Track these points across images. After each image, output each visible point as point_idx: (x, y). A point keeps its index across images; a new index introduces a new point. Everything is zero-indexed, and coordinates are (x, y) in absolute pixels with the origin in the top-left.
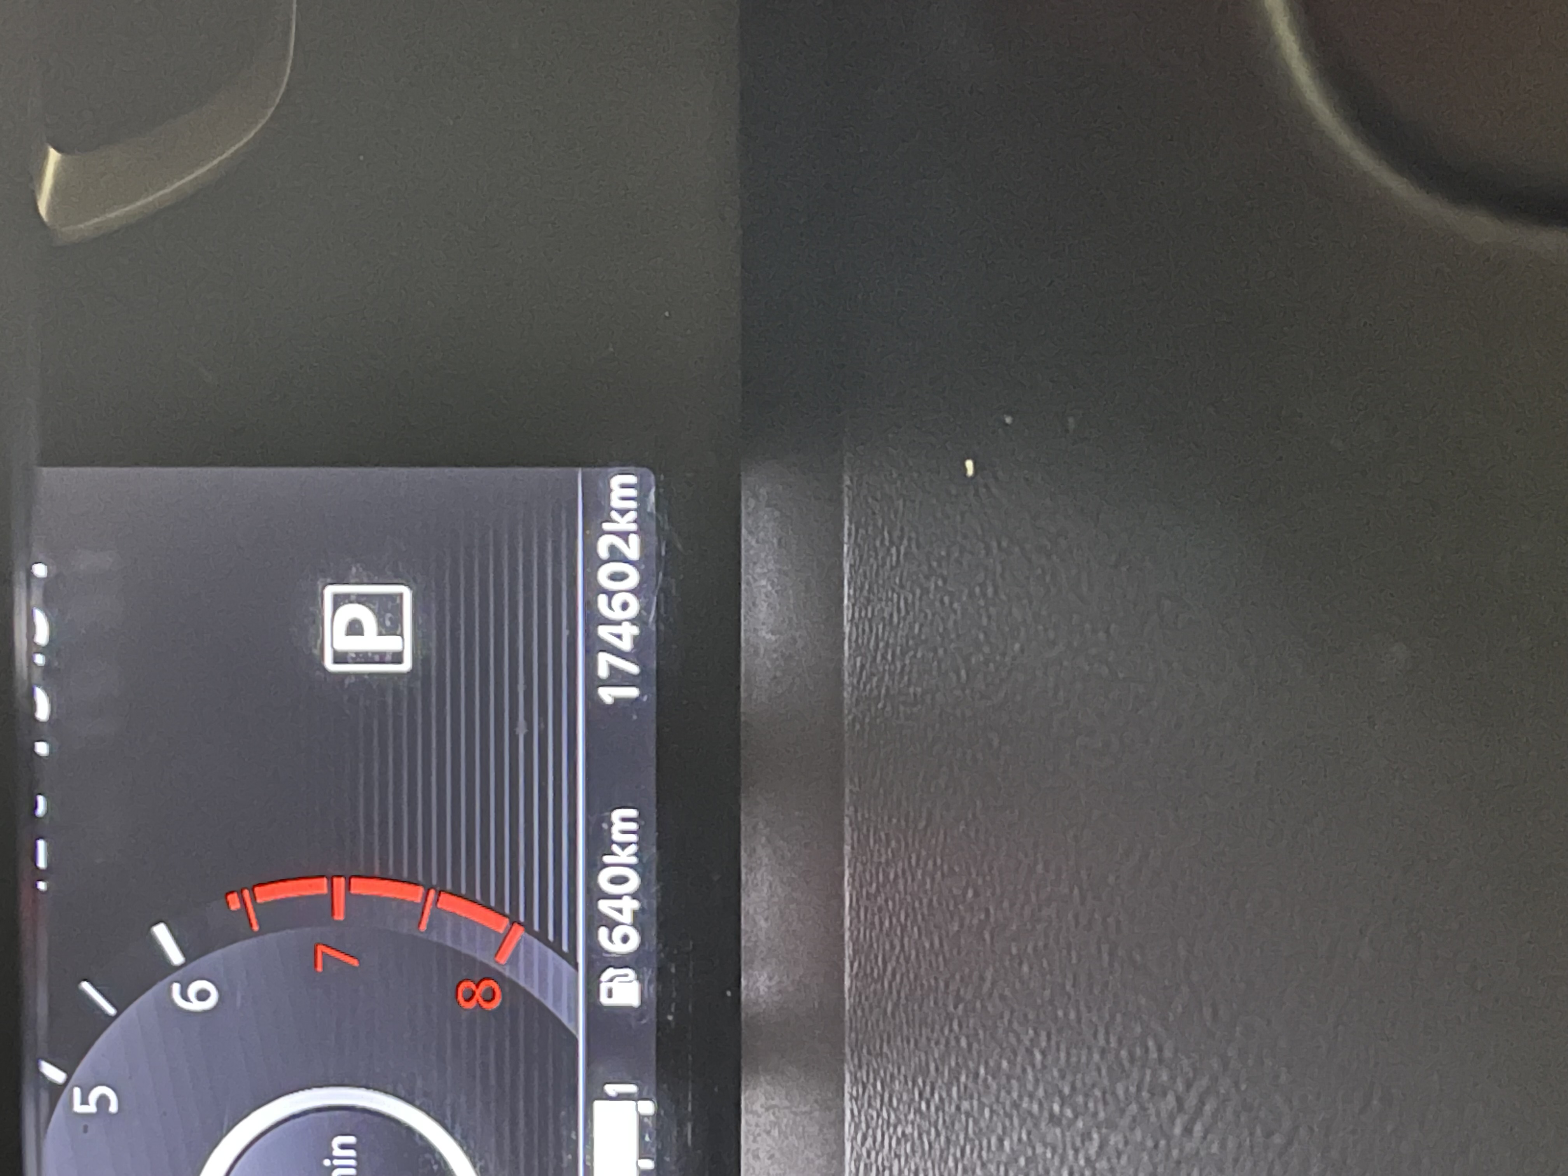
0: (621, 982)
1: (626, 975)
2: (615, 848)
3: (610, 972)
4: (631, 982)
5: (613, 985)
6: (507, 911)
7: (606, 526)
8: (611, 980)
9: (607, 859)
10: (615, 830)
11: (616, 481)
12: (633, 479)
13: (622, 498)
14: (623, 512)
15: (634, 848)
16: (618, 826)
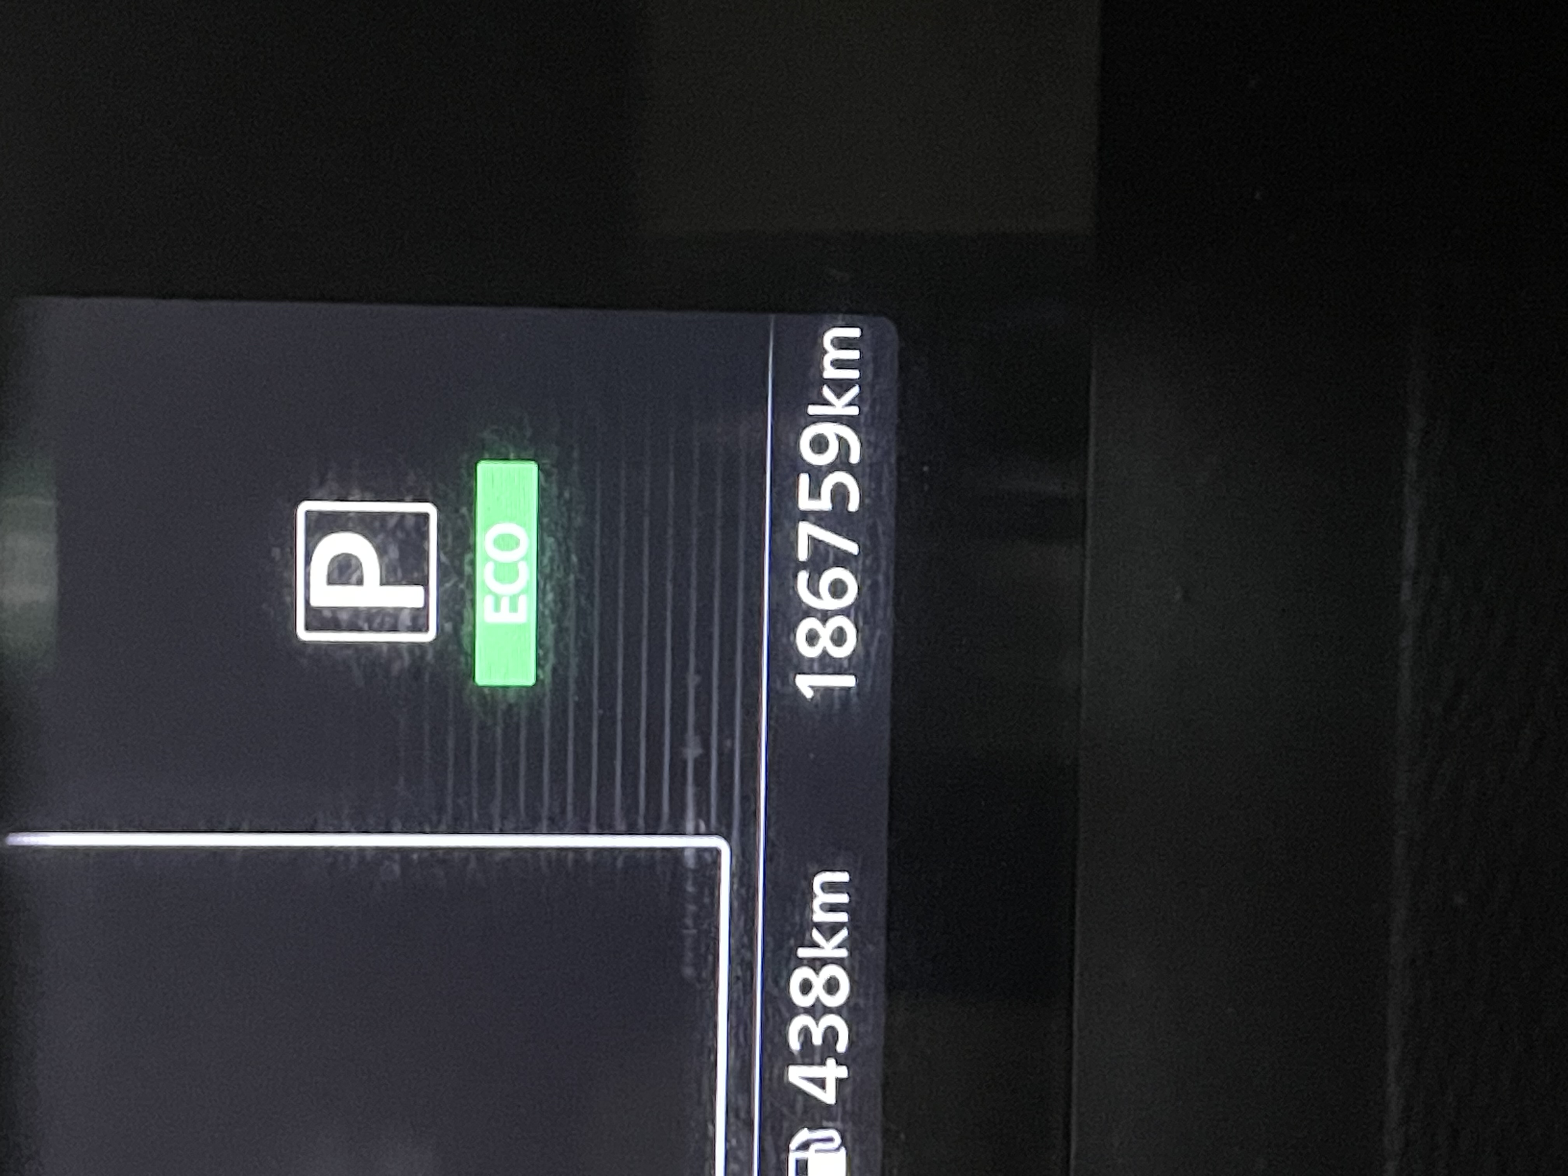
0: (817, 1151)
1: (830, 1140)
2: (816, 935)
3: (804, 1135)
4: (838, 1149)
5: (809, 1155)
7: (813, 410)
8: (805, 1146)
9: (803, 953)
10: (816, 904)
11: (830, 335)
12: (855, 333)
13: (839, 364)
14: (839, 387)
15: (844, 933)
16: (821, 898)
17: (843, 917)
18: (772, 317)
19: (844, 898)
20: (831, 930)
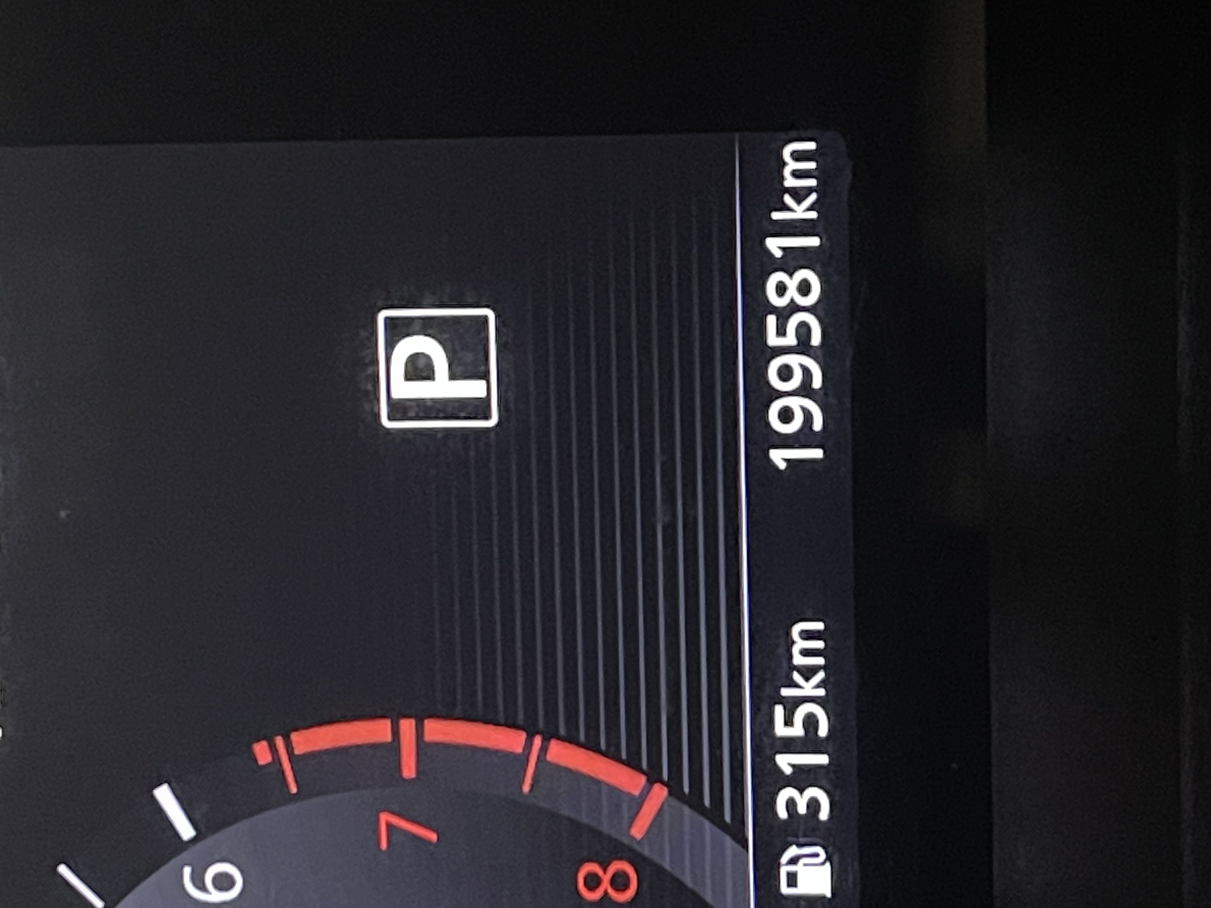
0: (805, 865)
1: (816, 855)
2: (797, 677)
3: (793, 851)
4: (823, 863)
5: (798, 868)
6: (644, 765)
7: (776, 216)
8: (794, 861)
9: (786, 692)
10: (796, 650)
11: (789, 149)
12: (811, 146)
13: (797, 174)
14: (799, 195)
15: (821, 675)
16: (800, 644)
17: (820, 661)
18: (737, 136)
19: (819, 644)
20: (808, 673)
